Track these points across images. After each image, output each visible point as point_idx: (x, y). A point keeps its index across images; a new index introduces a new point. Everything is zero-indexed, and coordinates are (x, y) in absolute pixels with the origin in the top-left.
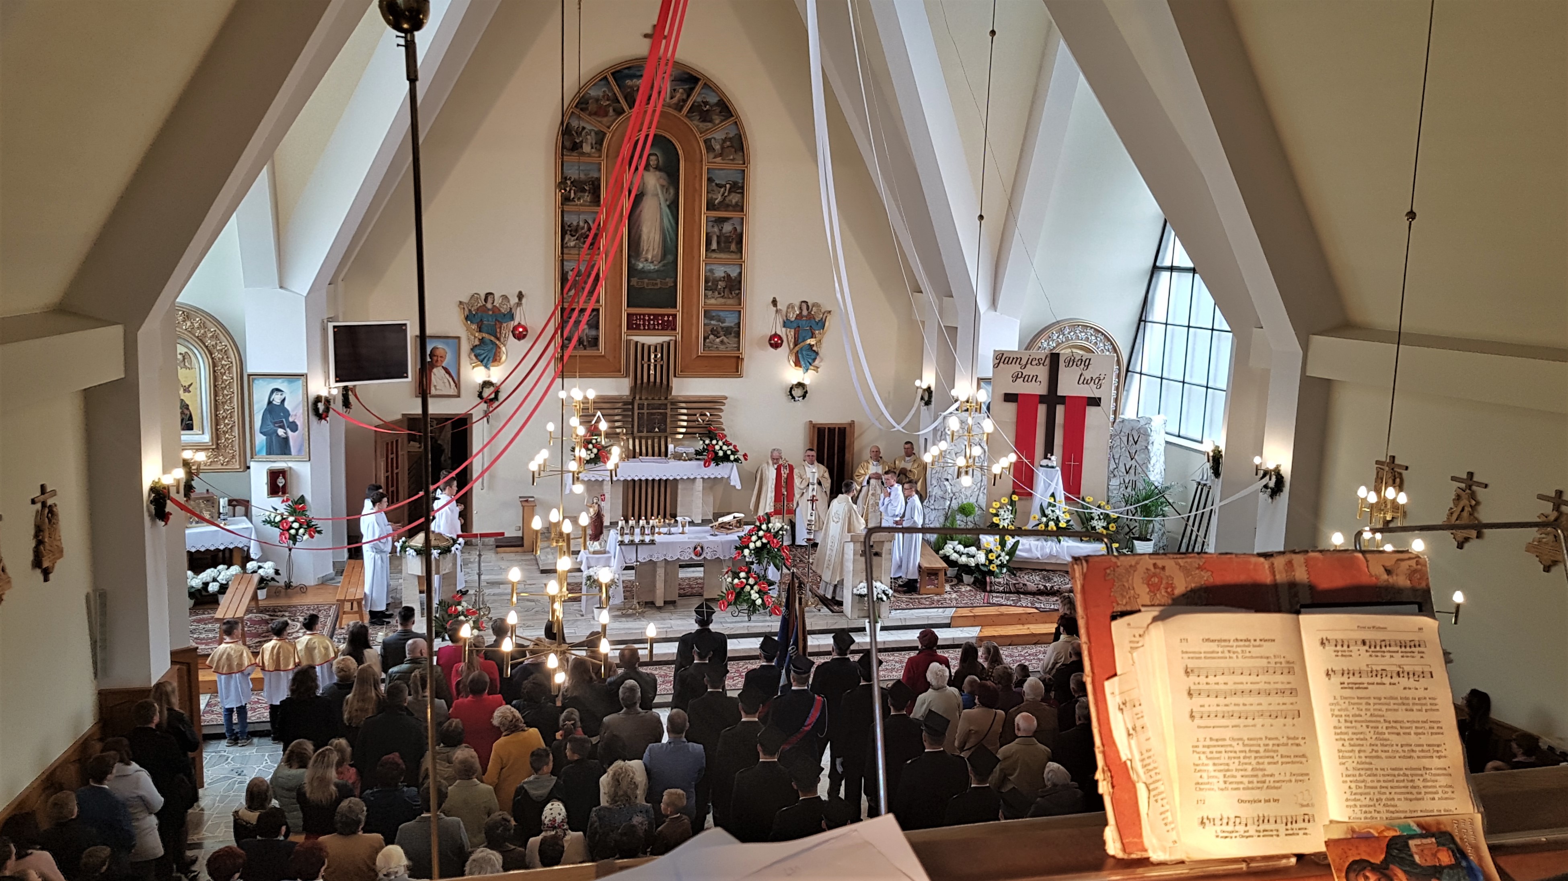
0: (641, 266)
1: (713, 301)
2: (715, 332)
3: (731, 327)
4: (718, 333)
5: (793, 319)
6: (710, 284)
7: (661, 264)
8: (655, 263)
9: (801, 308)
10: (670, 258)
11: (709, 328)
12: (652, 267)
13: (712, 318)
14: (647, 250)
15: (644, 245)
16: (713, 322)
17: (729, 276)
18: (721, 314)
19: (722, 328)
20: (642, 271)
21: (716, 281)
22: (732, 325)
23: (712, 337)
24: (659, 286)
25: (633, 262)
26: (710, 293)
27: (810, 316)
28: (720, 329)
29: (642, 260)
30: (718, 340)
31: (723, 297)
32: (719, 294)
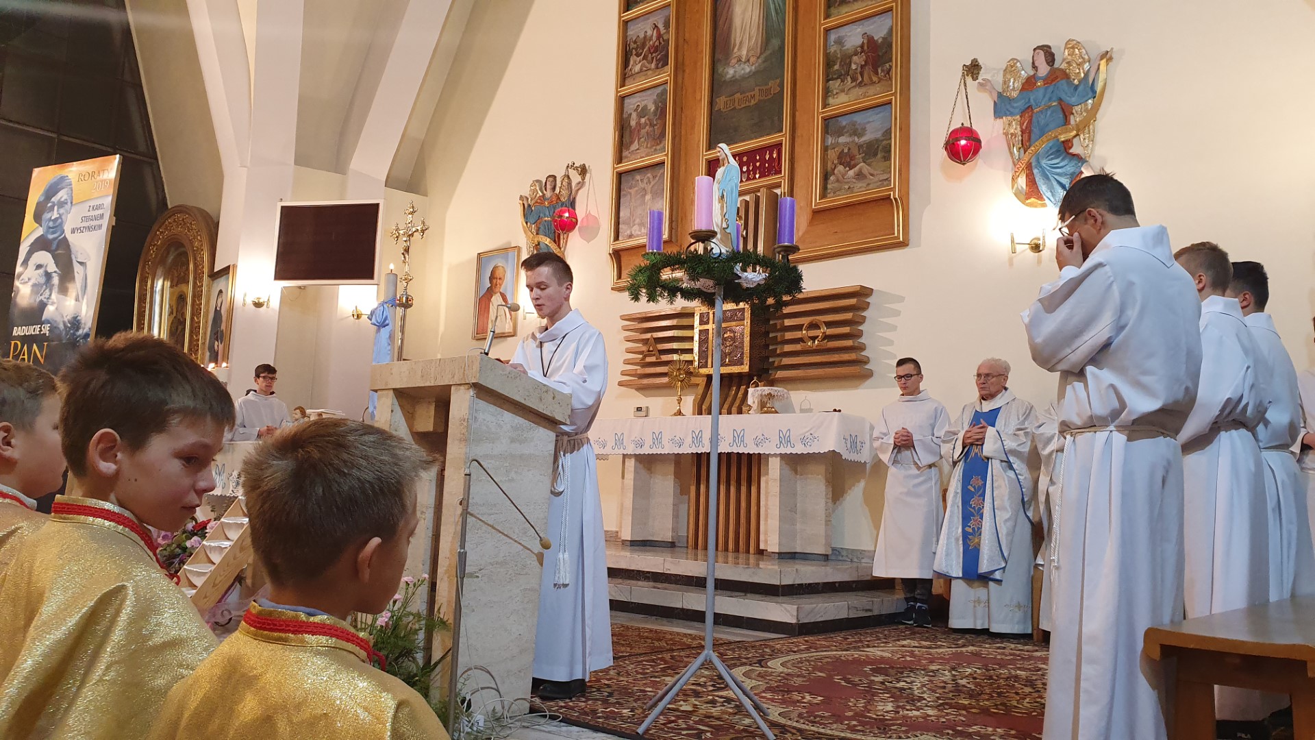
0: (731, 72)
1: (843, 98)
2: (847, 160)
3: (877, 140)
4: (852, 158)
5: (1015, 94)
6: (836, 67)
7: (760, 61)
8: (752, 60)
9: (1034, 67)
10: (775, 42)
11: (832, 155)
12: (748, 70)
13: (840, 133)
14: (741, 43)
15: (737, 35)
16: (842, 140)
17: (871, 40)
18: (858, 118)
19: (860, 147)
20: (734, 81)
21: (847, 59)
22: (879, 135)
23: (841, 168)
24: (757, 98)
25: (720, 70)
26: (835, 85)
27: (1057, 76)
28: (855, 151)
29: (734, 61)
30: (851, 173)
31: (860, 85)
32: (854, 79)
